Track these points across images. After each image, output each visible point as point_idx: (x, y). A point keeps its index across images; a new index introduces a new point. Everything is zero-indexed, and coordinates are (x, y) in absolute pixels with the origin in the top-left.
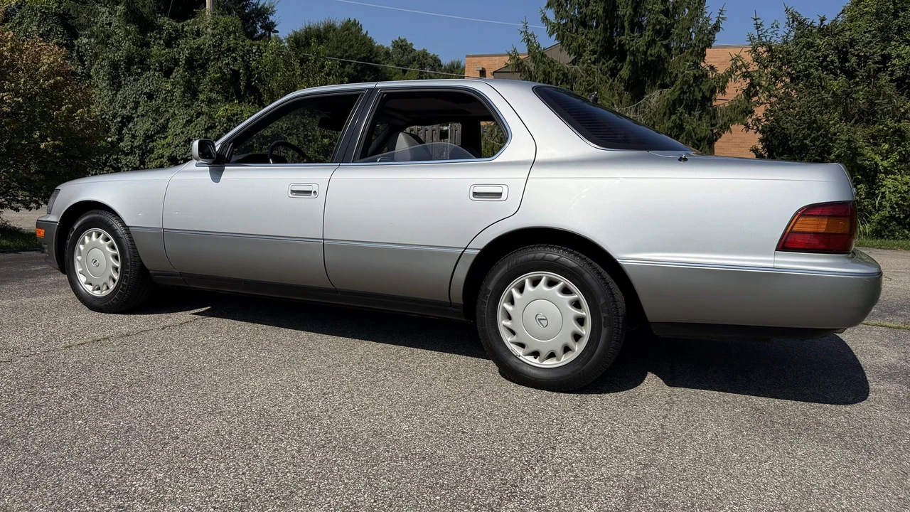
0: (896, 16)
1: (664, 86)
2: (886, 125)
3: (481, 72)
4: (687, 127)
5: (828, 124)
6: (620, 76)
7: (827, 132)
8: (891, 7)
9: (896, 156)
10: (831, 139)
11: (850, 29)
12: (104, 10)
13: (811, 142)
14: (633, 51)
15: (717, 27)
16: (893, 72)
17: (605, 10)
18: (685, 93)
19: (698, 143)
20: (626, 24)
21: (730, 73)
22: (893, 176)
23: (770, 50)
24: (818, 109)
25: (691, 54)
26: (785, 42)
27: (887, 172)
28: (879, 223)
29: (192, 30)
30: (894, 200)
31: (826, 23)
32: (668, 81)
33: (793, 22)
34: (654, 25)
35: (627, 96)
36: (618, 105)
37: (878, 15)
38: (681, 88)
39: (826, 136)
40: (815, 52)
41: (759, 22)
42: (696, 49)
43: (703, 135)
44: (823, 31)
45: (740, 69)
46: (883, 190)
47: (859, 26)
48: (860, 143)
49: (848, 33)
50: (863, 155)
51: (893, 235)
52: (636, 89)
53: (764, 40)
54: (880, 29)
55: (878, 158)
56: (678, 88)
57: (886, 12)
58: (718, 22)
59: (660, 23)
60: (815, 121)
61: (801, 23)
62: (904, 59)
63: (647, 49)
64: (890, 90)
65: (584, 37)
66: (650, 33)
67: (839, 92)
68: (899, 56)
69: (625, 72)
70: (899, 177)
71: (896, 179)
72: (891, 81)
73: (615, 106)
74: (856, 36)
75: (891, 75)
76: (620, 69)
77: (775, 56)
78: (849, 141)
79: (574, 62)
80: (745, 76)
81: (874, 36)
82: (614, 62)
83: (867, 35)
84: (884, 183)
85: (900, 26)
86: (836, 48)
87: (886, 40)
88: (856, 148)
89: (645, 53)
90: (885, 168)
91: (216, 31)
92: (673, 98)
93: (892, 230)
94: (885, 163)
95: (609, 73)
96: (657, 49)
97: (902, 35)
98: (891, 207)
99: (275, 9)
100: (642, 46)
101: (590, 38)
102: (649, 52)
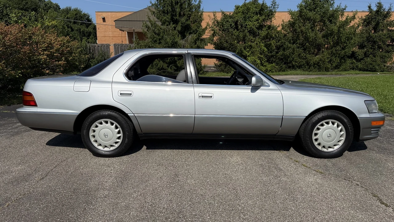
1: (190, 33)
2: (248, 44)
3: (103, 18)
6: (177, 30)
9: (250, 52)
11: (237, 17)
16: (248, 29)
20: (178, 13)
21: (206, 28)
23: (217, 22)
25: (198, 24)
26: (221, 20)
31: (231, 15)
32: (192, 31)
33: (223, 14)
35: (180, 36)
37: (243, 13)
39: (234, 47)
40: (229, 23)
41: (214, 14)
42: (199, 22)
44: (231, 17)
48: (243, 49)
50: (243, 52)
52: (183, 34)
53: (216, 19)
54: (244, 17)
55: (247, 53)
57: (245, 13)
58: (202, 12)
60: (231, 43)
61: (225, 15)
64: (248, 34)
65: (165, 17)
66: (187, 17)
67: (236, 35)
68: (249, 25)
70: (251, 57)
74: (239, 19)
75: (247, 30)
76: (176, 27)
77: (219, 24)
82: (175, 25)
85: (248, 17)
86: (234, 22)
87: (245, 20)
90: (248, 55)
94: (248, 54)
100: (184, 21)
101: (168, 17)
102: (186, 23)
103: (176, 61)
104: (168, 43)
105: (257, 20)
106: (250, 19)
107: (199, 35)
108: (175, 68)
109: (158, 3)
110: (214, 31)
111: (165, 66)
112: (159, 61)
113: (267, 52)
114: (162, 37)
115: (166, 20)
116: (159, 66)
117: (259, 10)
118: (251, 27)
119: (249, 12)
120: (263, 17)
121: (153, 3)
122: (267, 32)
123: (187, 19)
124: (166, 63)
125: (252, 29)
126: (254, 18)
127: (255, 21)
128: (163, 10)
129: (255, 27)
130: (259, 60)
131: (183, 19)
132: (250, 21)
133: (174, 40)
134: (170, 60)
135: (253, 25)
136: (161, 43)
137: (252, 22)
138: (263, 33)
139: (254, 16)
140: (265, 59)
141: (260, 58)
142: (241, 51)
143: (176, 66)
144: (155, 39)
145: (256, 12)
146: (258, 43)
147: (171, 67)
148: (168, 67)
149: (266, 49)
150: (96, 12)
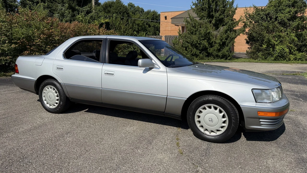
0: (279, 7)
1: (223, 25)
2: (276, 34)
3: (165, 17)
4: (230, 36)
5: (263, 34)
6: (212, 23)
7: (263, 36)
8: (278, 5)
9: (279, 41)
10: (264, 38)
12: (59, 5)
13: (259, 38)
14: (216, 17)
15: (236, 9)
17: (208, 6)
18: (229, 28)
20: (213, 10)
21: (239, 21)
22: (278, 46)
23: (249, 15)
24: (261, 31)
25: (230, 17)
26: (253, 13)
27: (277, 45)
28: (275, 57)
29: (86, 10)
30: (278, 52)
31: (263, 8)
32: (224, 24)
33: (255, 8)
35: (214, 28)
37: (275, 6)
39: (263, 37)
40: (260, 16)
41: (246, 8)
42: (231, 16)
44: (262, 10)
45: (242, 20)
46: (276, 49)
47: (271, 9)
48: (271, 38)
49: (268, 11)
50: (271, 41)
51: (279, 60)
52: (216, 26)
53: (248, 13)
54: (276, 10)
55: (275, 42)
58: (236, 8)
59: (222, 10)
60: (260, 33)
61: (257, 9)
62: (281, 17)
63: (219, 16)
64: (278, 25)
65: (203, 13)
66: (220, 12)
67: (266, 26)
68: (280, 17)
70: (280, 46)
71: (279, 47)
72: (278, 23)
73: (211, 31)
74: (270, 12)
75: (278, 21)
76: (212, 21)
77: (251, 17)
78: (268, 38)
79: (200, 20)
80: (243, 22)
81: (274, 12)
82: (211, 19)
83: (272, 11)
84: (276, 48)
85: (280, 9)
86: (265, 15)
87: (277, 13)
88: (270, 40)
89: (219, 17)
90: (277, 44)
91: (96, 11)
92: (226, 29)
93: (278, 59)
94: (276, 43)
95: (209, 22)
97: (281, 11)
98: (278, 53)
100: (218, 16)
101: (205, 13)
102: (220, 17)
103: (208, 48)
104: (201, 34)
105: (289, 12)
106: (282, 11)
107: (229, 27)
108: (206, 54)
109: (198, 2)
110: (245, 23)
111: (198, 52)
112: (194, 48)
113: (297, 41)
114: (197, 29)
115: (203, 16)
116: (192, 52)
117: (293, 3)
118: (282, 19)
119: (281, 5)
120: (296, 9)
121: (194, 2)
122: (297, 23)
123: (221, 14)
124: (199, 50)
125: (283, 20)
126: (286, 10)
127: (286, 13)
128: (201, 8)
129: (286, 18)
130: (288, 49)
131: (217, 14)
132: (282, 13)
133: (207, 31)
134: (202, 47)
135: (285, 17)
136: (196, 34)
137: (284, 14)
138: (295, 24)
139: (286, 9)
140: (295, 48)
141: (288, 47)
142: (268, 40)
143: (207, 53)
144: (192, 31)
145: (289, 5)
146: (288, 33)
147: (203, 53)
148: (200, 53)
149: (296, 39)
150: (161, 12)
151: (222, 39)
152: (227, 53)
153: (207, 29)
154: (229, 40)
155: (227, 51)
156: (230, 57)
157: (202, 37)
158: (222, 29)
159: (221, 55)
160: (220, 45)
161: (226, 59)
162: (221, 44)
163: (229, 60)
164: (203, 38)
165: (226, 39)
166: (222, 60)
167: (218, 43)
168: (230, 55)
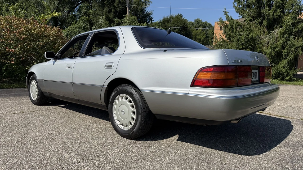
1: (281, 27)
3: (220, 27)
14: (267, 15)
18: (288, 29)
19: (297, 49)
25: (292, 14)
34: (276, 4)
35: (266, 32)
36: (263, 36)
38: (286, 27)
42: (295, 12)
43: (299, 45)
56: (285, 28)
59: (279, 3)
63: (273, 13)
66: (275, 7)
69: (265, 23)
73: (261, 36)
82: (261, 19)
89: (273, 15)
92: (283, 31)
95: (259, 24)
96: (277, 13)
99: (153, 13)
100: (271, 13)
123: (276, 10)
151: (275, 48)
152: (284, 71)
153: (249, 33)
154: (287, 49)
155: (284, 67)
156: (289, 77)
157: (243, 44)
158: (277, 32)
159: (274, 73)
160: (272, 57)
161: (283, 79)
162: (274, 55)
163: (287, 81)
164: (243, 46)
165: (283, 48)
166: (275, 80)
167: (268, 55)
168: (288, 73)
